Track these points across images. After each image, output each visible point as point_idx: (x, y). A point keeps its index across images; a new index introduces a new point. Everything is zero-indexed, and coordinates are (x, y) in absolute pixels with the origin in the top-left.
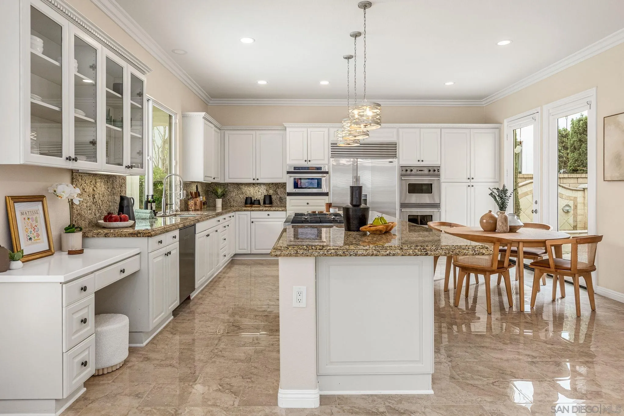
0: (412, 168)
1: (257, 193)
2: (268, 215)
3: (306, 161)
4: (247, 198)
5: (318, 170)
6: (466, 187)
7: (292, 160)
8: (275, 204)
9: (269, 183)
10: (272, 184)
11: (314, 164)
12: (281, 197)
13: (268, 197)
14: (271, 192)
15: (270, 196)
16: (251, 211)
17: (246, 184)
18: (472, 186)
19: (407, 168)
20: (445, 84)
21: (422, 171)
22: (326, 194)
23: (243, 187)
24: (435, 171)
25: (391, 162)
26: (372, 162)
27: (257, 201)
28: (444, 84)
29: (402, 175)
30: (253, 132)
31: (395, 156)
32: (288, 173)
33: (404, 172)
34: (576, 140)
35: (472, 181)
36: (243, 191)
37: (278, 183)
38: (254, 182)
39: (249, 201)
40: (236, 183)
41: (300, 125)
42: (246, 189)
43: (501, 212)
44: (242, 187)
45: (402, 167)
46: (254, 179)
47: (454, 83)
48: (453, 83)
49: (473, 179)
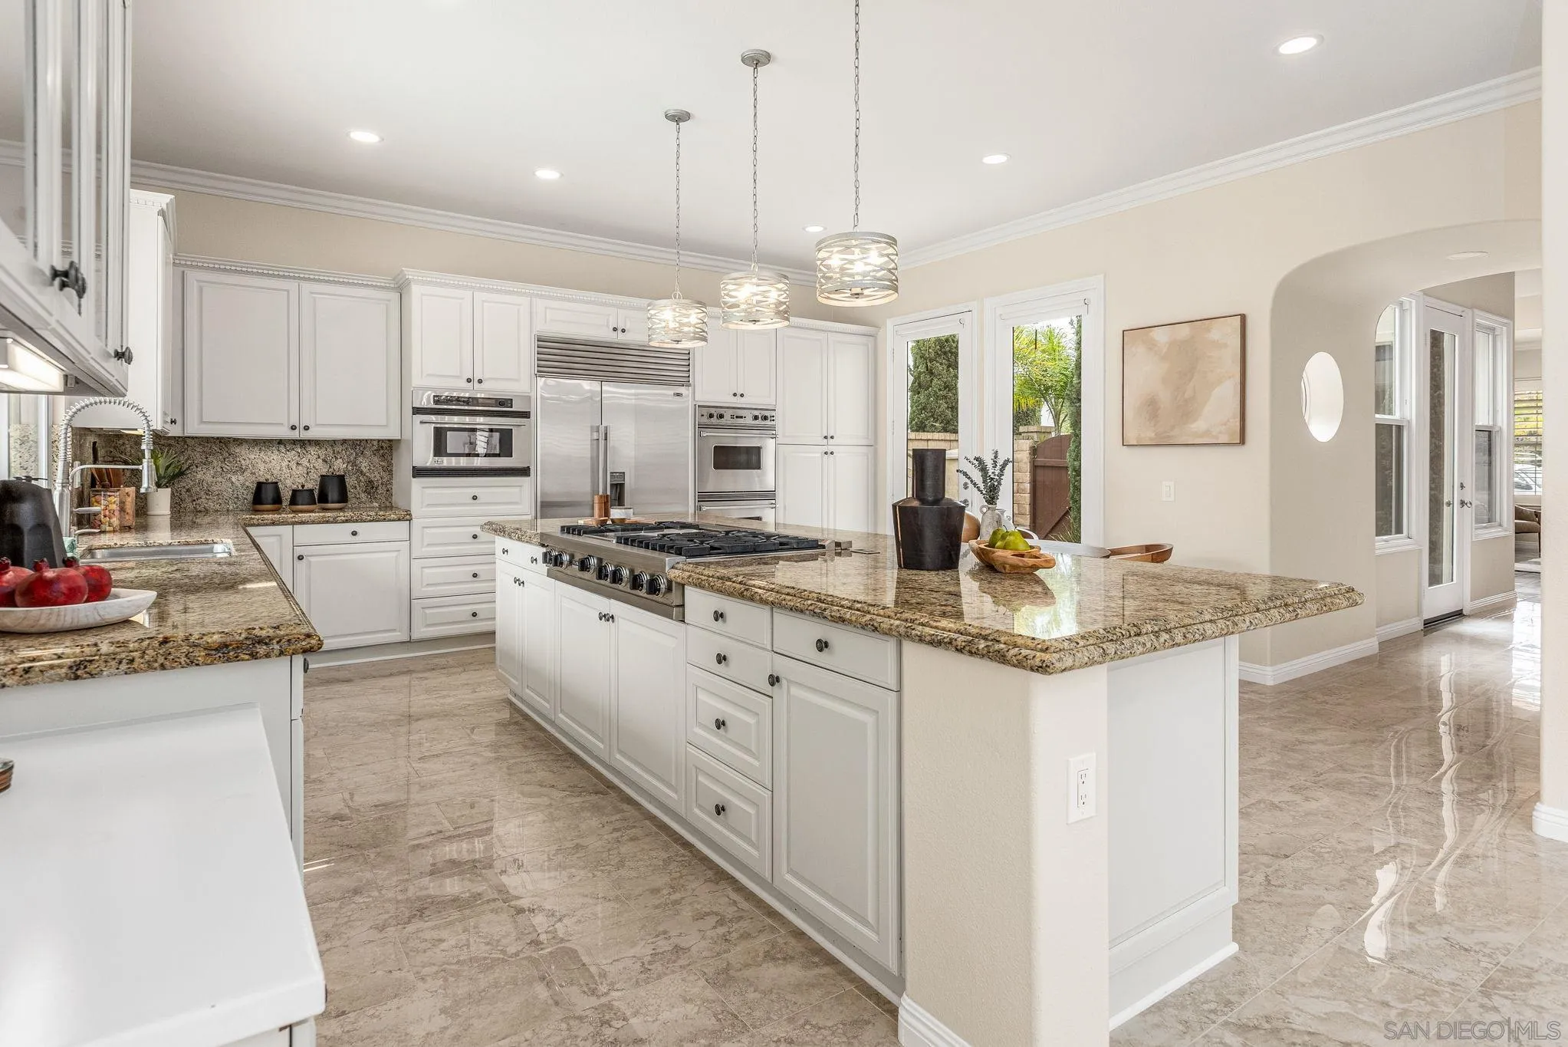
0: (722, 411)
1: (294, 468)
2: (354, 533)
3: (469, 380)
4: (260, 485)
5: (502, 406)
6: (819, 455)
7: (428, 375)
8: (352, 501)
9: (334, 441)
10: (344, 441)
11: (493, 388)
12: (371, 482)
13: (335, 480)
14: (340, 466)
15: (341, 479)
16: (293, 524)
17: (254, 440)
18: (832, 453)
19: (713, 411)
20: (807, 229)
21: (741, 417)
22: (524, 472)
23: (243, 452)
24: (764, 419)
25: (678, 395)
26: (635, 395)
27: (306, 495)
28: (804, 229)
29: (702, 427)
30: (292, 285)
31: (686, 382)
32: (418, 413)
33: (705, 420)
34: (924, 372)
35: (831, 441)
36: (243, 462)
37: (361, 441)
38: (295, 435)
39: (269, 494)
40: (218, 438)
41: (450, 280)
42: (253, 457)
43: (990, 506)
44: (238, 450)
45: (700, 408)
46: (293, 428)
47: (825, 229)
48: (822, 229)
49: (832, 437)
